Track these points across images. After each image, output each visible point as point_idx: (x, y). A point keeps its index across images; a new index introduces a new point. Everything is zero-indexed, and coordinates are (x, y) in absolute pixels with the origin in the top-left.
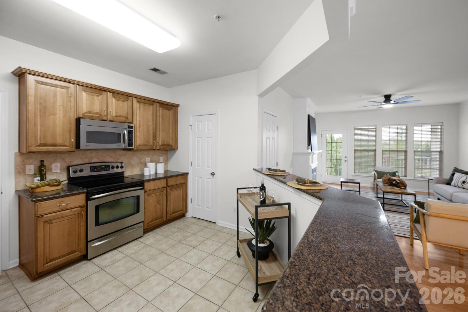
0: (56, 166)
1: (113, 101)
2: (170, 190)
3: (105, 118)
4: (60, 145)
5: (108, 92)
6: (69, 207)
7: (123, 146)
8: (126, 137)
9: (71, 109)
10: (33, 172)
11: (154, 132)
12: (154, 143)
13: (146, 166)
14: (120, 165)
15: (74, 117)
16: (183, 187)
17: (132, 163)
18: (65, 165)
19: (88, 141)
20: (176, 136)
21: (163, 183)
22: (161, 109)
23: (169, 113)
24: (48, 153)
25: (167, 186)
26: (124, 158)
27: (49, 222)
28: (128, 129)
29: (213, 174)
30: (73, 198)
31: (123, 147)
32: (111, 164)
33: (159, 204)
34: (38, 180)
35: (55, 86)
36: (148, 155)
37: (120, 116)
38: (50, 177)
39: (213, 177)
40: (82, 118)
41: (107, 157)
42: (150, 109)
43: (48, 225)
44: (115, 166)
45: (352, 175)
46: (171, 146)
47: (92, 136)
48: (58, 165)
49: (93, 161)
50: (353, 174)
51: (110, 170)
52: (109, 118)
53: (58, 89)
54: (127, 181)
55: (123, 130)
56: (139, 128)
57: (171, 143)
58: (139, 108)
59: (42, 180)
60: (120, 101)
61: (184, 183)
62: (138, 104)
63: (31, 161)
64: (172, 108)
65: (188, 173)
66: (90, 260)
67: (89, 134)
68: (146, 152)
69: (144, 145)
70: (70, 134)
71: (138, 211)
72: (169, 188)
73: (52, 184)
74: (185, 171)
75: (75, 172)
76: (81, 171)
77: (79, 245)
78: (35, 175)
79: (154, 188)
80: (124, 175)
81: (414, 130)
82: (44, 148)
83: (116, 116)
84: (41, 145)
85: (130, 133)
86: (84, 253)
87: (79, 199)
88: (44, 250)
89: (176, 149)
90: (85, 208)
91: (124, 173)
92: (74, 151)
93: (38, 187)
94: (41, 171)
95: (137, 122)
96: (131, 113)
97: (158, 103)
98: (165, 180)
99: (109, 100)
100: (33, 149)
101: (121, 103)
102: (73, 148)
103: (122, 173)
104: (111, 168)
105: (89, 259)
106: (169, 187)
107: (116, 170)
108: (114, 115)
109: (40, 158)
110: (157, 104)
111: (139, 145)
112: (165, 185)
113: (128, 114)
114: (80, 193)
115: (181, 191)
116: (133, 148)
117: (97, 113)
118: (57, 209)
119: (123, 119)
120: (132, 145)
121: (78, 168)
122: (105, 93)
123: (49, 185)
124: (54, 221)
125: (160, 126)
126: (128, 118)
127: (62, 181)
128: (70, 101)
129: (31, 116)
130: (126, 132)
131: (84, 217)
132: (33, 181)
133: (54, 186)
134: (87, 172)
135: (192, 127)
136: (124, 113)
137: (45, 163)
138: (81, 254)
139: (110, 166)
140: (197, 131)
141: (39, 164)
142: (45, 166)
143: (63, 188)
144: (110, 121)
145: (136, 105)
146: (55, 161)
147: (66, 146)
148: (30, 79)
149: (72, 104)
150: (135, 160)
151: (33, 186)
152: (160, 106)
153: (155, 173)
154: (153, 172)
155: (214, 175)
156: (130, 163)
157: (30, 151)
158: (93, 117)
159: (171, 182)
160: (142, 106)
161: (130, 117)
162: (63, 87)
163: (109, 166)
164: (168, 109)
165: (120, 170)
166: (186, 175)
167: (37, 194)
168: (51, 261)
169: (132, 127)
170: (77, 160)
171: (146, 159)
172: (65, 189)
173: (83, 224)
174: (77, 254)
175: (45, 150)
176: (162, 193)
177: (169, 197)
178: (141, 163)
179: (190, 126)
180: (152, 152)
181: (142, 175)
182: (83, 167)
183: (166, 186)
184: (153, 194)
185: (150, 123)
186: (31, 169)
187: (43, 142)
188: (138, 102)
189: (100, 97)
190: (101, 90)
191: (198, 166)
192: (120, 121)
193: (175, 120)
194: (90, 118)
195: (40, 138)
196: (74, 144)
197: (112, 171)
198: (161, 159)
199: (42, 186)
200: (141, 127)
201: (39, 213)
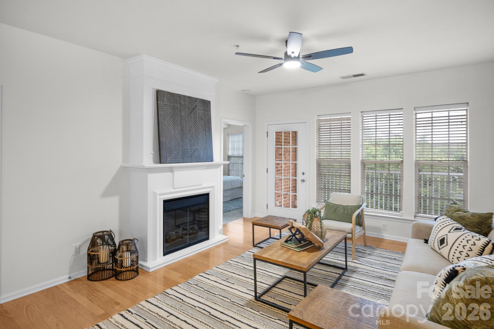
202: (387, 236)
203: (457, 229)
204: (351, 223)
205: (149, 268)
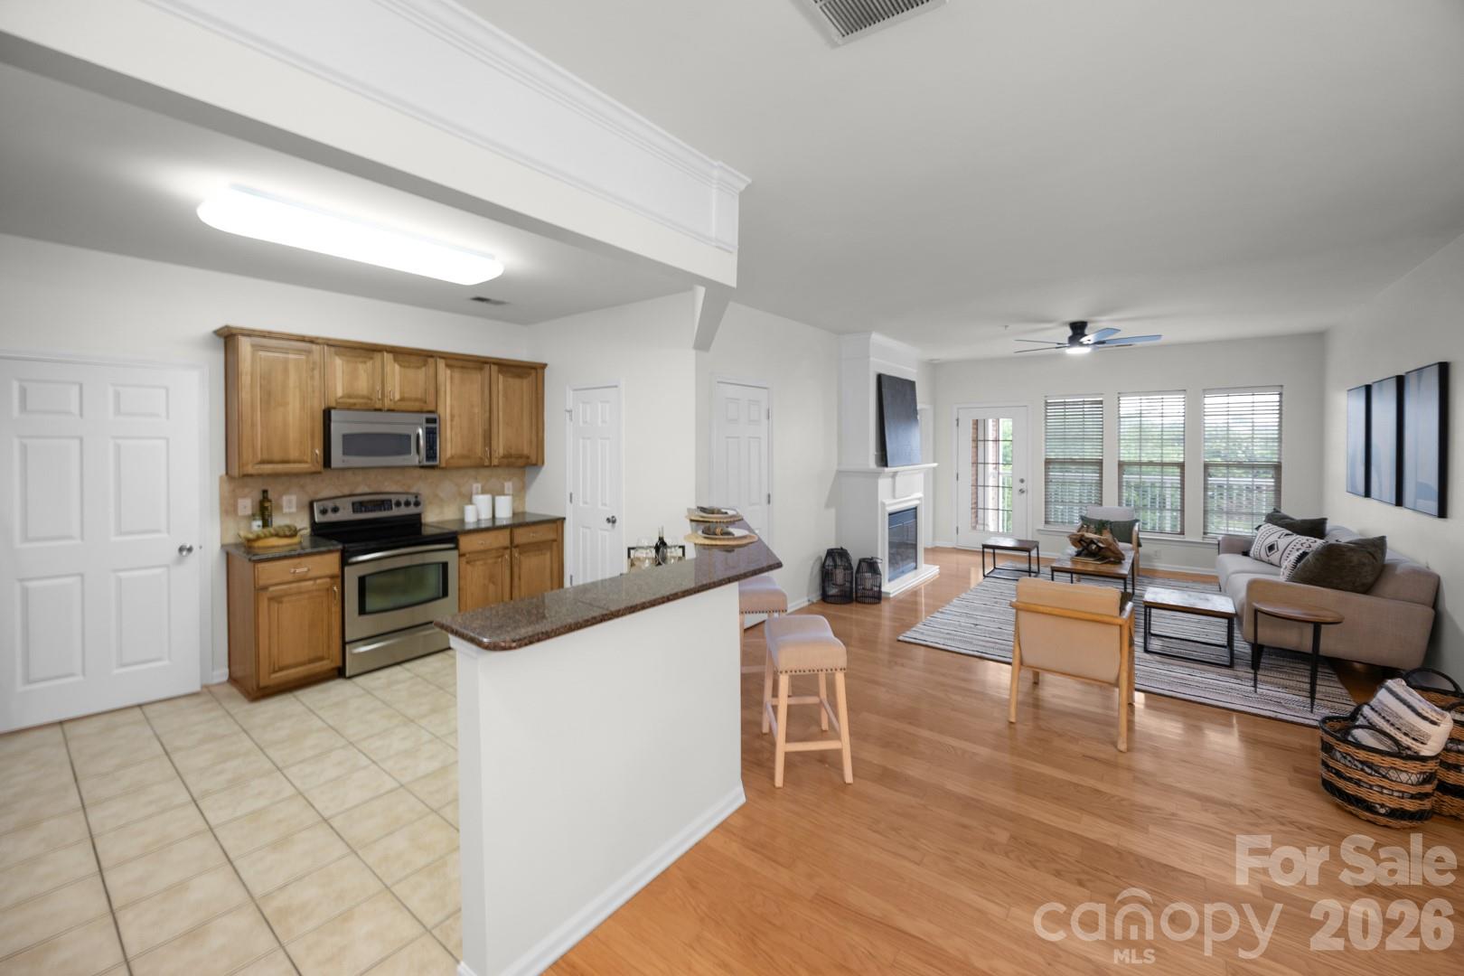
0: (290, 501)
1: (394, 371)
2: (520, 553)
3: (378, 405)
4: (295, 462)
5: (385, 354)
6: (311, 574)
7: (414, 459)
8: (422, 442)
9: (313, 391)
10: (249, 512)
11: (487, 427)
12: (485, 451)
13: (470, 502)
14: (412, 500)
15: (318, 408)
16: (551, 549)
17: (441, 495)
18: (306, 500)
19: (346, 452)
20: (540, 434)
21: (502, 539)
22: (501, 377)
23: (525, 384)
24: (276, 476)
25: (513, 545)
26: (422, 486)
27: (276, 599)
28: (425, 425)
29: (612, 521)
30: (317, 559)
31: (416, 462)
32: (394, 498)
33: (493, 583)
34: (259, 526)
35: (286, 351)
36: (476, 479)
37: (410, 400)
38: (278, 521)
39: (613, 527)
40: (334, 408)
41: (386, 484)
42: (477, 379)
43: (276, 605)
44: (403, 502)
45: (1039, 530)
46: (528, 458)
47: (355, 443)
48: (294, 498)
49: (359, 490)
50: (1041, 526)
51: (392, 508)
52: (387, 404)
53: (291, 356)
54: (427, 531)
55: (417, 428)
56: (452, 420)
57: (526, 452)
58: (452, 378)
59: (266, 524)
60: (409, 367)
61: (555, 540)
62: (448, 372)
63: (247, 490)
64: (531, 373)
65: (564, 519)
66: (350, 677)
67: (347, 438)
68: (472, 472)
69: (463, 457)
70: (313, 437)
71: (445, 594)
72: (518, 549)
73: (282, 533)
74: (557, 514)
75: (324, 512)
76: (335, 510)
77: (329, 647)
78: (253, 517)
79: (482, 548)
80: (423, 521)
81: (1206, 406)
82: (268, 468)
83: (402, 399)
84: (263, 462)
85: (431, 435)
86: (339, 664)
87: (330, 562)
88: (270, 649)
89: (540, 463)
90: (339, 580)
91: (423, 516)
92: (320, 473)
93: (258, 538)
94: (264, 511)
95: (446, 409)
96: (432, 390)
97: (494, 364)
98: (507, 532)
99: (388, 369)
100: (250, 469)
101: (411, 373)
102: (319, 467)
103: (419, 516)
104: (393, 506)
105: (347, 674)
106: (517, 546)
107: (403, 511)
108: (397, 397)
109: (261, 485)
110: (493, 366)
111: (452, 457)
112: (507, 543)
113: (426, 393)
114: (330, 552)
115: (548, 556)
116: (437, 463)
117: (363, 397)
118: (290, 578)
119: (417, 406)
120: (435, 457)
121: (330, 505)
122: (378, 356)
123: (277, 535)
124: (285, 599)
125: (501, 414)
126: (425, 402)
127: (300, 530)
128: (312, 378)
129: (246, 410)
130: (420, 431)
131: (338, 597)
132: (250, 526)
133: (286, 536)
134: (346, 514)
135: (571, 416)
136: (419, 393)
137: (271, 495)
138: (333, 665)
139: (393, 502)
140: (581, 423)
141: (259, 496)
142: (270, 501)
143: (300, 543)
144: (389, 410)
145: (444, 373)
146: (287, 491)
147: (306, 462)
148: (245, 345)
149: (317, 383)
150: (447, 487)
151: (251, 536)
152: (499, 371)
153: (491, 516)
154: (486, 515)
155: (614, 522)
156: (436, 496)
157: (245, 473)
158: (355, 404)
159: (523, 536)
160: (457, 374)
161: (431, 398)
162: (299, 351)
163: (390, 501)
164: (520, 376)
165: (412, 510)
166: (560, 521)
167: (256, 551)
168: (281, 669)
169: (434, 421)
170: (326, 488)
171: (471, 486)
172: (306, 543)
173: (336, 609)
174: (326, 665)
175: (269, 472)
176: (500, 560)
177: (516, 570)
178: (461, 495)
179: (568, 414)
180: (485, 472)
181: (462, 521)
182: (338, 503)
183: (509, 545)
184: (478, 560)
185: (476, 410)
186: (246, 505)
187: (266, 457)
188: (448, 366)
189: (369, 364)
190: (369, 351)
191: (585, 503)
192: (411, 409)
193: (537, 398)
194: (350, 408)
195: (262, 449)
196: (321, 460)
197: (395, 512)
198: (508, 486)
199: (266, 537)
200: (456, 419)
201: (262, 582)
202: (1161, 566)
203: (1287, 535)
204: (1131, 543)
205: (889, 594)
